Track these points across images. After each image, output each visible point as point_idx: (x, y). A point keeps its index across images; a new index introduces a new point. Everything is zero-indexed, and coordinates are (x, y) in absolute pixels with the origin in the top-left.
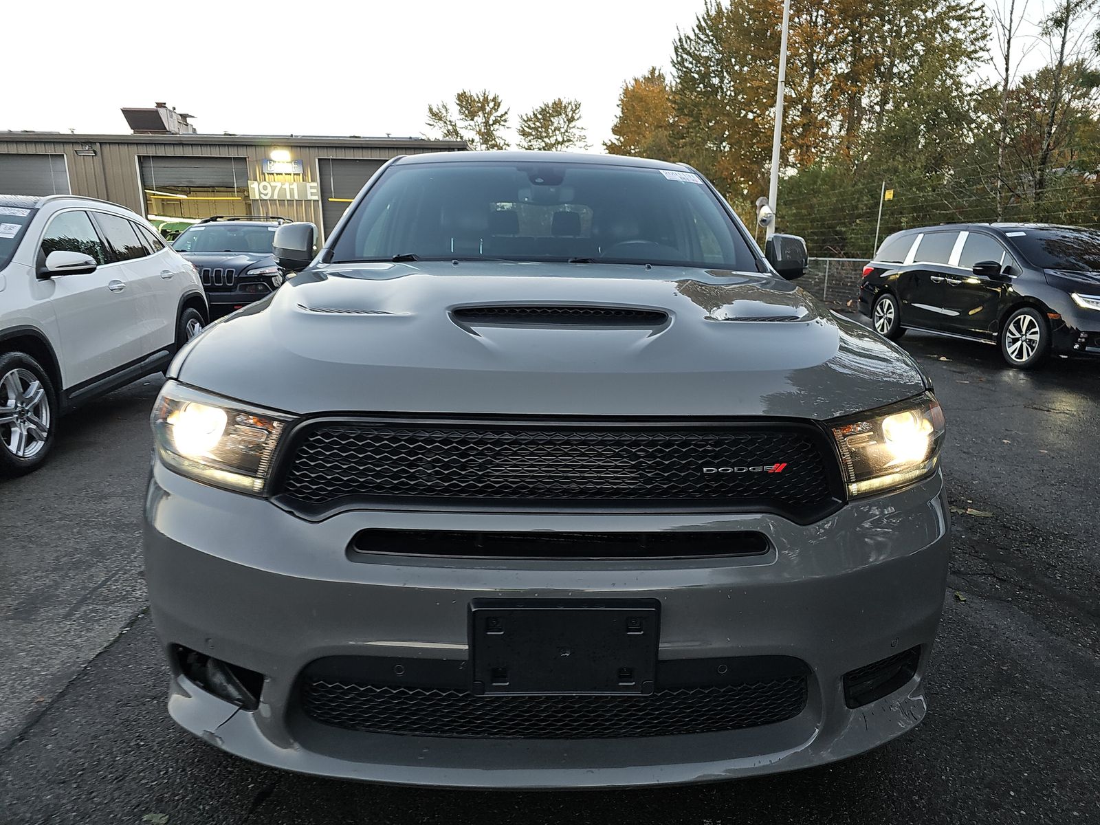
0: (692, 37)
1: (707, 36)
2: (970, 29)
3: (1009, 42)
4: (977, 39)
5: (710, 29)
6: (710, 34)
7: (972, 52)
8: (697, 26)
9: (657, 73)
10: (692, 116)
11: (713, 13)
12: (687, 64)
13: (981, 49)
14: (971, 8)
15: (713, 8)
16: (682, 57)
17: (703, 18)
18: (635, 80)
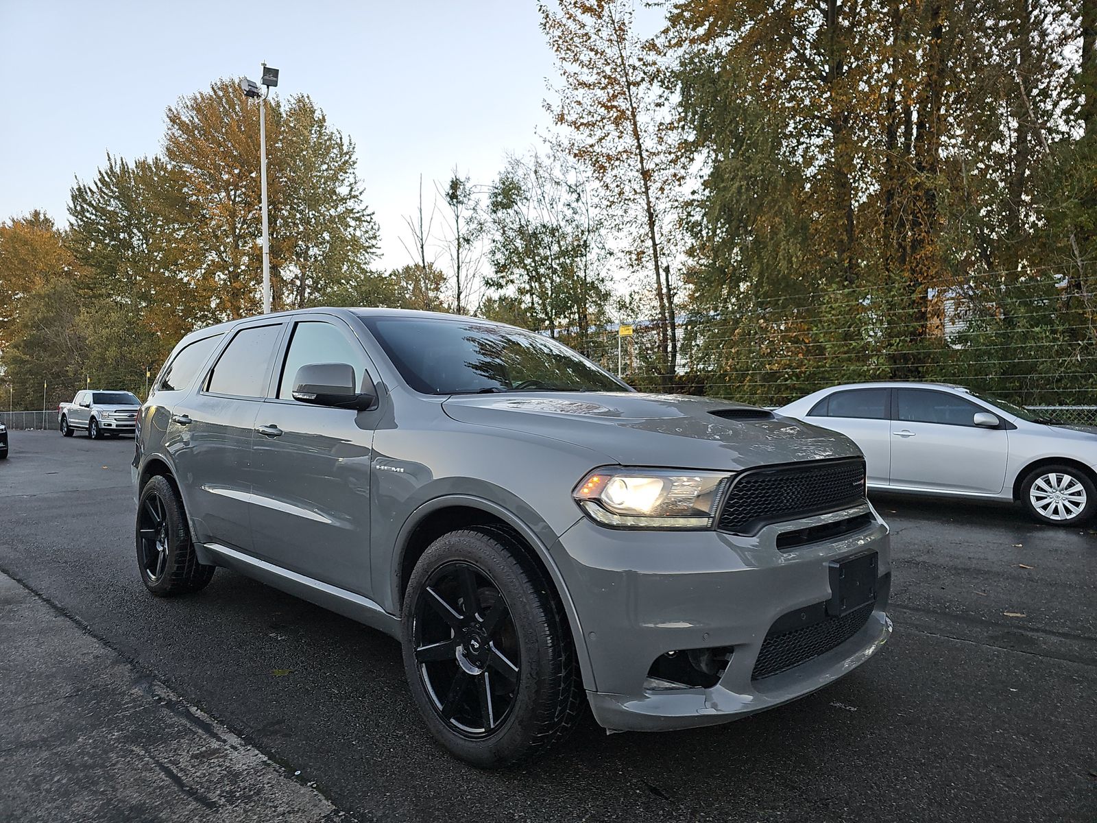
0: (94, 189)
1: (112, 191)
2: (363, 229)
3: (422, 247)
4: (370, 238)
5: (115, 185)
6: (115, 189)
7: (368, 247)
8: (99, 180)
9: (42, 217)
10: (99, 267)
11: (117, 170)
12: (88, 215)
13: (373, 246)
14: (365, 213)
15: (118, 166)
16: (82, 207)
17: (107, 173)
18: (13, 221)
